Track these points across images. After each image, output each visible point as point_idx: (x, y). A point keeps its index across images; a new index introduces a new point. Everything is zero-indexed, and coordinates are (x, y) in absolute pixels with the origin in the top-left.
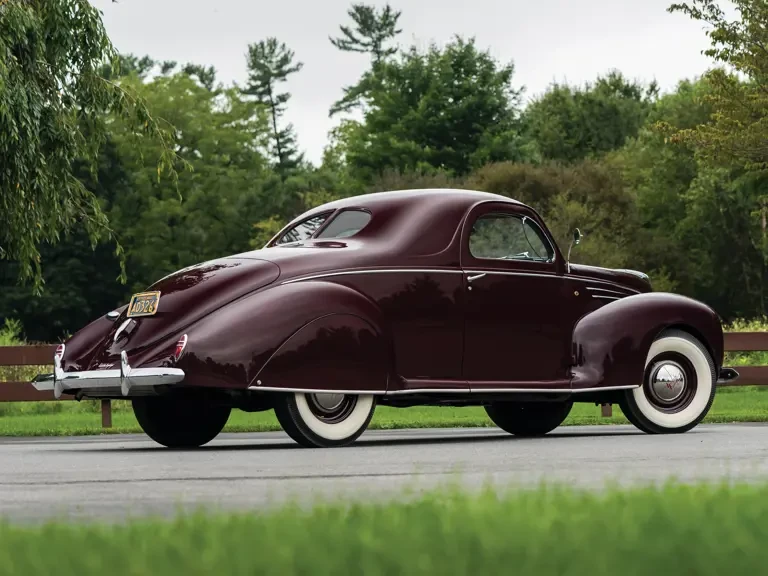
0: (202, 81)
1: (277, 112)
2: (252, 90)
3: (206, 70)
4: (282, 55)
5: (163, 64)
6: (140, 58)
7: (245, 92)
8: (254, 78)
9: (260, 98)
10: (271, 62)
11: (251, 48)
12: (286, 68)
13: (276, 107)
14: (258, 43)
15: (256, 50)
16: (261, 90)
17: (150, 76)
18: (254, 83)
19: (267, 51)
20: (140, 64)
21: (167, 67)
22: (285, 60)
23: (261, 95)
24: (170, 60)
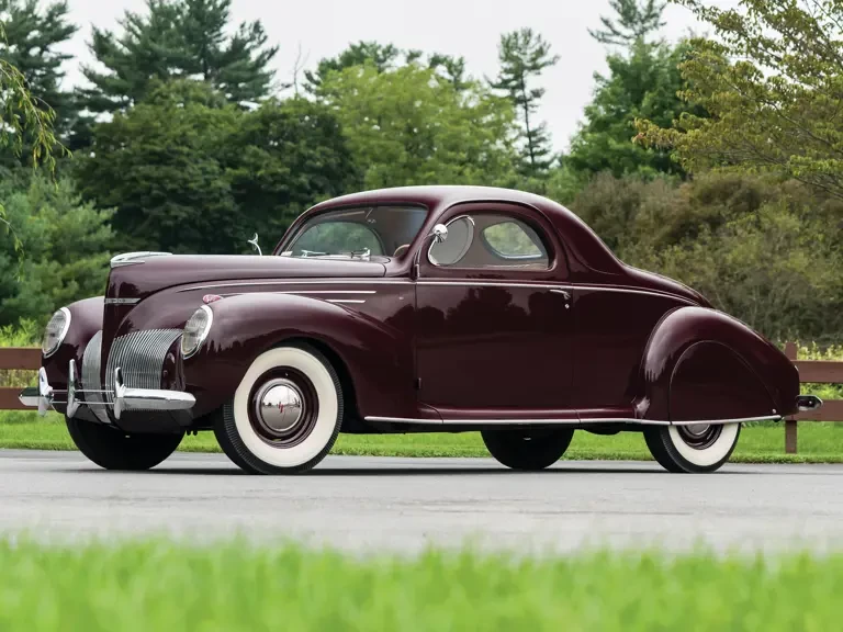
0: (451, 73)
1: (530, 108)
2: (504, 84)
3: (455, 61)
4: (537, 47)
5: (408, 54)
6: (384, 47)
7: (495, 86)
9: (513, 93)
10: (525, 54)
11: (503, 38)
12: (540, 61)
13: (529, 103)
14: (512, 33)
15: (509, 41)
16: (514, 83)
17: (399, 62)
18: (506, 77)
19: (521, 42)
20: (384, 53)
21: (412, 56)
22: (540, 52)
23: (514, 88)
24: (416, 49)
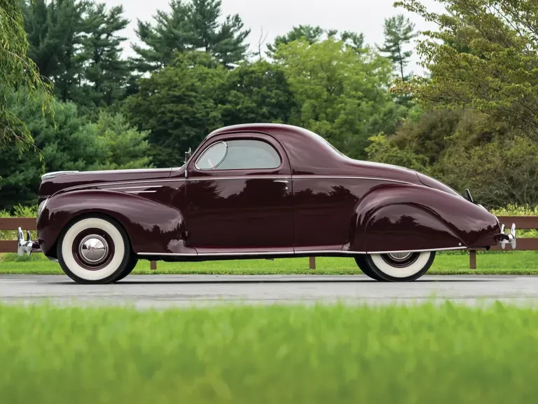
0: (355, 43)
1: (404, 63)
2: (388, 49)
3: (358, 36)
4: (407, 26)
5: (329, 32)
6: (314, 28)
7: (381, 50)
8: (389, 41)
9: (393, 54)
10: (400, 30)
11: (386, 21)
12: (409, 34)
13: (403, 60)
14: (391, 18)
15: (390, 22)
16: (393, 48)
17: (323, 38)
18: (388, 44)
19: (397, 23)
20: (314, 32)
21: (332, 33)
22: (409, 29)
23: (393, 52)
24: (333, 29)
